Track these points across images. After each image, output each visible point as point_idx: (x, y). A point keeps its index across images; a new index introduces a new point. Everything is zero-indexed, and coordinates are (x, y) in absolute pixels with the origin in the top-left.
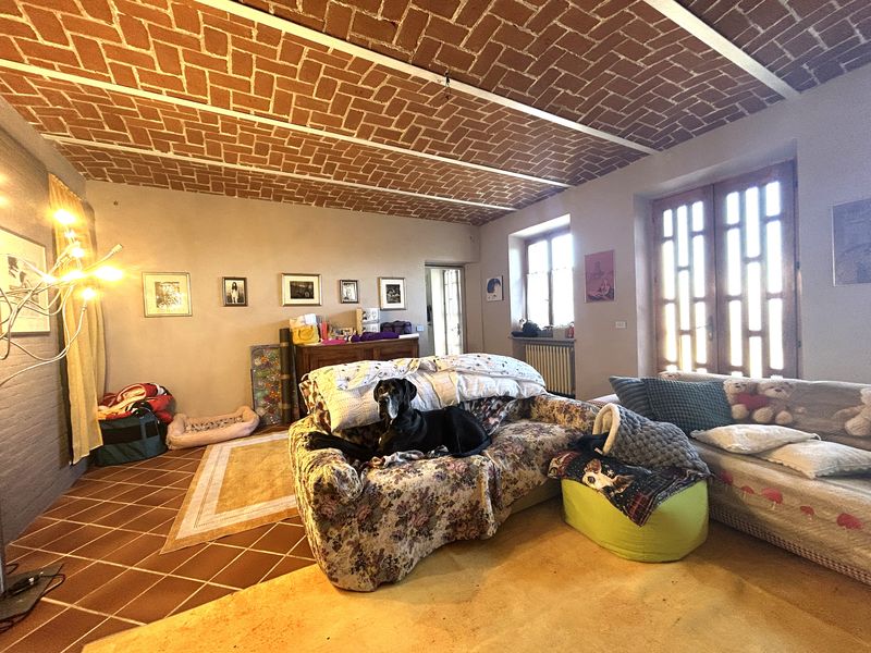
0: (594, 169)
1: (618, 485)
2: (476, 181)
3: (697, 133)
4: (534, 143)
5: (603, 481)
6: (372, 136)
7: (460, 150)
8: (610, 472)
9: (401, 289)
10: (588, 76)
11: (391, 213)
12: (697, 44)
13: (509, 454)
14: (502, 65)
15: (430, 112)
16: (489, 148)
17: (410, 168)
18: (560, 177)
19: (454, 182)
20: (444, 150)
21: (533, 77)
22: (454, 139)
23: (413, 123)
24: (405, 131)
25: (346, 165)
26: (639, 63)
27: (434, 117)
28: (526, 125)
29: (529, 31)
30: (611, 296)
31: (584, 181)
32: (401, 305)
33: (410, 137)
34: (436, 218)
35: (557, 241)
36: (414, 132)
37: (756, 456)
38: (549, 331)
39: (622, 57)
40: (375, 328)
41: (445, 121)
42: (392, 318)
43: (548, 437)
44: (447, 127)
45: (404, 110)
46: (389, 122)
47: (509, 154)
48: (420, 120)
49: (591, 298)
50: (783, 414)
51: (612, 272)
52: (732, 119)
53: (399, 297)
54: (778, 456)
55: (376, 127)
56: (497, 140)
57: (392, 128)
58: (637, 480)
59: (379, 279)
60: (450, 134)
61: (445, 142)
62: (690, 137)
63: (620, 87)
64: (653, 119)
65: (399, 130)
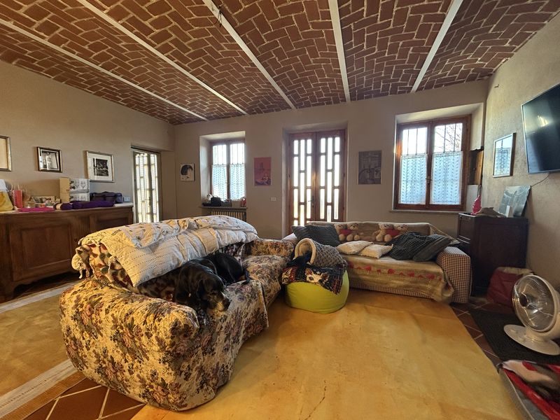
0: (264, 108)
1: (324, 278)
2: (190, 92)
3: (314, 105)
4: (241, 81)
5: (317, 278)
6: (124, 20)
7: (193, 66)
8: (318, 273)
9: (109, 164)
10: (289, 55)
11: (99, 94)
12: (337, 63)
13: (265, 275)
14: (253, 22)
15: (187, 27)
16: (213, 72)
17: (140, 63)
18: (243, 106)
19: (174, 87)
20: (182, 60)
21: (265, 40)
22: (193, 56)
23: (167, 28)
24: (157, 31)
25: (72, 33)
26: (311, 60)
27: (187, 32)
28: (244, 67)
29: (278, 12)
30: (269, 183)
31: (255, 113)
32: (109, 178)
33: (158, 38)
34: (142, 110)
35: (234, 147)
36: (165, 35)
37: (356, 254)
38: (229, 202)
39: (307, 53)
40: (85, 197)
41: (194, 39)
42: (100, 189)
43: (277, 262)
44: (194, 45)
45: (166, 14)
46: (147, 17)
47: (224, 81)
48: (175, 29)
49: (257, 183)
50: (356, 236)
51: (270, 170)
52: (327, 104)
53: (107, 171)
54: (364, 253)
55: (132, 15)
56: (221, 69)
57: (147, 23)
58: (331, 273)
59: (85, 153)
60: (192, 51)
61: (185, 55)
62: (310, 106)
63: (299, 68)
64: (301, 91)
65: (152, 28)
